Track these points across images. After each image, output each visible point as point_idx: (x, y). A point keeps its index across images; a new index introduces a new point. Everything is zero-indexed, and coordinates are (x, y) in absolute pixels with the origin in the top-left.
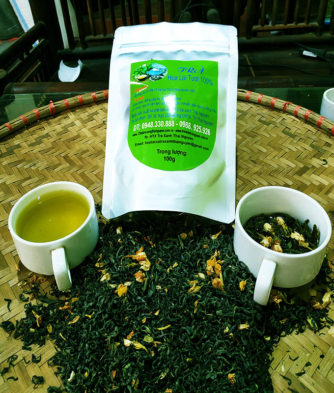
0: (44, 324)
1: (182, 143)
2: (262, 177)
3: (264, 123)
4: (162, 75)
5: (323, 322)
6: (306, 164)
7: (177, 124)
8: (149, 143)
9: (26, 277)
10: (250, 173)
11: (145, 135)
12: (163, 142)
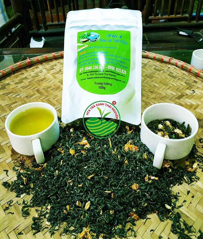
0: (28, 183)
1: (109, 78)
2: (156, 101)
3: (158, 70)
4: (96, 39)
5: (193, 179)
6: (182, 93)
7: (106, 67)
8: (89, 78)
9: (16, 158)
10: (149, 98)
11: (87, 74)
12: (98, 78)
